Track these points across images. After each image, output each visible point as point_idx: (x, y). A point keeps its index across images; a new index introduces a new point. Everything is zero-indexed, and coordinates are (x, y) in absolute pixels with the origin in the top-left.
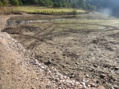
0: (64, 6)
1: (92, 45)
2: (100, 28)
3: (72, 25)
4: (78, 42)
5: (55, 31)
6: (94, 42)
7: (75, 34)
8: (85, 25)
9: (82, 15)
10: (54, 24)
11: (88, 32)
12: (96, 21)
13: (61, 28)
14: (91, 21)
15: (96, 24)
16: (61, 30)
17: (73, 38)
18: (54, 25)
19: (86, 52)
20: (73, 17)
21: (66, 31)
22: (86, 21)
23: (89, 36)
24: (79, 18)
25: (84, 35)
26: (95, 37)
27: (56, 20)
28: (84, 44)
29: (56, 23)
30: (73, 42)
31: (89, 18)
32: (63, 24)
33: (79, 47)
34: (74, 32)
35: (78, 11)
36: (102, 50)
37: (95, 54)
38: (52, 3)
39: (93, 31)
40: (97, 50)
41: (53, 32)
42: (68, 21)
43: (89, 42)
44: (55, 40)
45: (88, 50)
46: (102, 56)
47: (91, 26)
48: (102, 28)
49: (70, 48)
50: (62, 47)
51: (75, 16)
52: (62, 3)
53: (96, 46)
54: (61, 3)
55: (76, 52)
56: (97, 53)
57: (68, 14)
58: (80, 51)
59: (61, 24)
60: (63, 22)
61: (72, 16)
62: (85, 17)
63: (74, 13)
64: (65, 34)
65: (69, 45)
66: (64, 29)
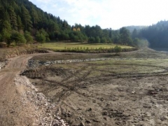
0: (102, 42)
1: (148, 98)
2: (156, 71)
3: (115, 67)
4: (125, 93)
5: (91, 76)
6: (150, 93)
7: (120, 79)
8: (134, 67)
9: (128, 53)
10: (89, 64)
11: (140, 76)
12: (150, 60)
13: (98, 70)
14: (142, 61)
15: (149, 65)
16: (99, 73)
17: (117, 86)
18: (90, 67)
19: (139, 110)
20: (115, 55)
21: (106, 76)
22: (135, 60)
23: (141, 84)
24: (125, 56)
25: (133, 82)
26: (150, 85)
27: (92, 60)
28: (135, 97)
29: (92, 64)
30: (118, 93)
31: (138, 56)
32: (103, 65)
33: (127, 101)
34: (119, 77)
35: (123, 47)
37: (153, 114)
38: (87, 38)
39: (147, 75)
40: (156, 107)
41: (88, 77)
42: (108, 61)
43: (141, 93)
44: (91, 89)
45: (141, 106)
46: (166, 119)
47: (143, 68)
48: (160, 71)
49: (113, 102)
50: (101, 100)
51: (118, 53)
52: (101, 38)
53: (155, 100)
54: (98, 37)
55: (123, 109)
56: (156, 113)
57: (109, 51)
58: (129, 108)
59: (99, 65)
60: (102, 62)
61: (114, 53)
62: (133, 55)
63: (117, 50)
64: (105, 80)
65: (111, 97)
66: (104, 73)
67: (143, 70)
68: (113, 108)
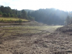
0: (12, 16)
1: (34, 45)
2: (38, 32)
3: (19, 31)
4: (24, 44)
5: (5, 36)
6: (36, 42)
7: (22, 37)
8: (29, 30)
9: (26, 23)
10: (4, 30)
11: (31, 35)
12: (36, 27)
13: (10, 33)
14: (32, 27)
15: (36, 29)
16: (10, 35)
17: (20, 41)
18: (4, 31)
19: (31, 50)
20: (19, 24)
21: (14, 36)
22: (29, 27)
23: (32, 38)
24: (24, 25)
25: (28, 38)
26: (36, 38)
27: (5, 27)
28: (29, 45)
29: (6, 29)
30: (20, 44)
31: (31, 25)
32: (12, 29)
33: (25, 47)
34: (21, 36)
35: (23, 20)
36: (41, 48)
37: (36, 52)
38: (2, 14)
39: (34, 34)
40: (38, 48)
41: (3, 37)
42: (15, 28)
43: (32, 43)
44: (5, 43)
45: (32, 49)
46: (41, 52)
47: (33, 31)
48: (40, 32)
49: (18, 49)
50: (12, 49)
51: (21, 23)
52: (11, 14)
53: (37, 45)
54: (9, 14)
55: (23, 51)
56: (38, 51)
57: (16, 22)
58: (26, 50)
59: (10, 30)
60: (12, 28)
61: (19, 23)
62: (28, 25)
63: (20, 22)
64: (14, 38)
65: (17, 46)
66: (13, 34)
67: (32, 32)
68: (18, 52)
